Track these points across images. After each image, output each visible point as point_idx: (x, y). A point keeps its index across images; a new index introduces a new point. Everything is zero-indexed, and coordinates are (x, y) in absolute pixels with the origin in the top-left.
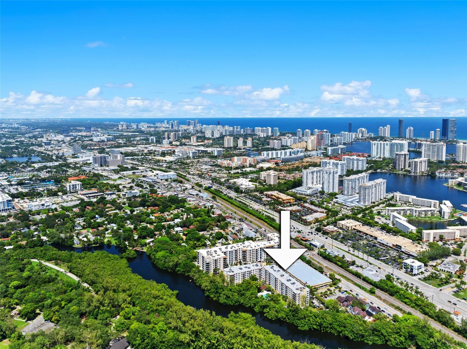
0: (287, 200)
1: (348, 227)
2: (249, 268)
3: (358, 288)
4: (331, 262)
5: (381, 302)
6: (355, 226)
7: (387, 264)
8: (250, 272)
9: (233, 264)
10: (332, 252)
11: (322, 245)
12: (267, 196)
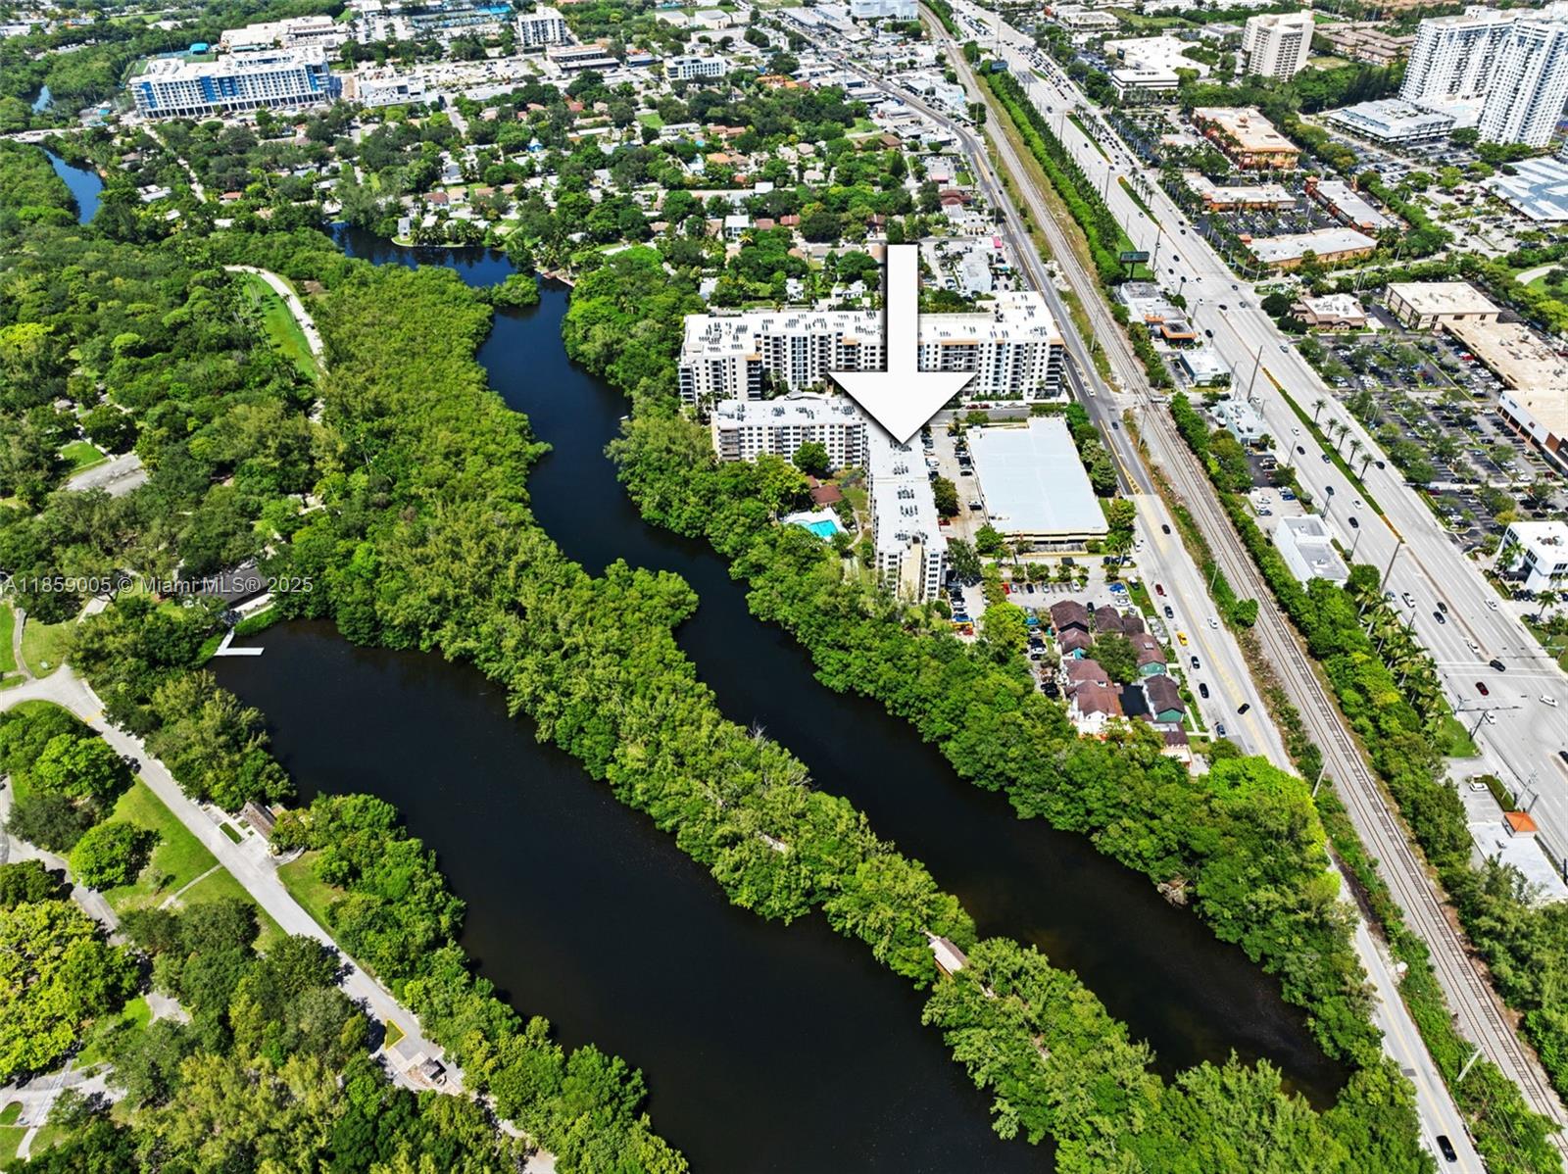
0: (1259, 153)
1: (1418, 318)
2: (811, 415)
3: (1202, 585)
4: (1194, 452)
5: (1244, 668)
6: (1459, 317)
7: (1440, 514)
8: (807, 431)
9: (810, 385)
10: (1233, 414)
11: (1221, 372)
12: (1204, 127)
